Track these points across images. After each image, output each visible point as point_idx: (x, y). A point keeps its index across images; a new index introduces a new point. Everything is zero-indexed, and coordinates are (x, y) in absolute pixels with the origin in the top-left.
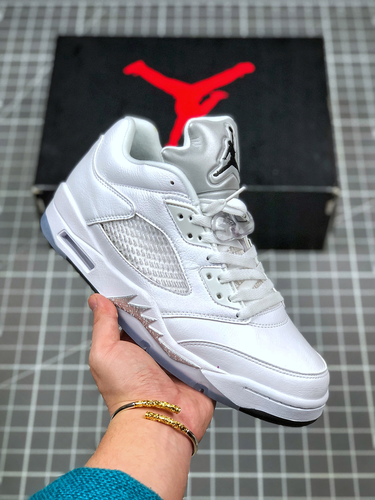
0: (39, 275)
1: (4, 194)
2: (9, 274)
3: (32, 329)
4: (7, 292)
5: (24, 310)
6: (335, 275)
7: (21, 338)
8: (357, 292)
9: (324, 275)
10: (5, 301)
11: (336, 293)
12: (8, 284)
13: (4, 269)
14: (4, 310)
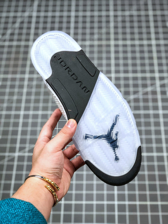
0: (17, 113)
1: (2, 76)
2: (4, 113)
3: (14, 137)
4: (3, 120)
5: (11, 129)
6: (151, 112)
7: (9, 141)
8: (161, 120)
9: (146, 112)
10: (2, 124)
11: (152, 120)
12: (3, 117)
13: (2, 110)
14: (2, 129)
